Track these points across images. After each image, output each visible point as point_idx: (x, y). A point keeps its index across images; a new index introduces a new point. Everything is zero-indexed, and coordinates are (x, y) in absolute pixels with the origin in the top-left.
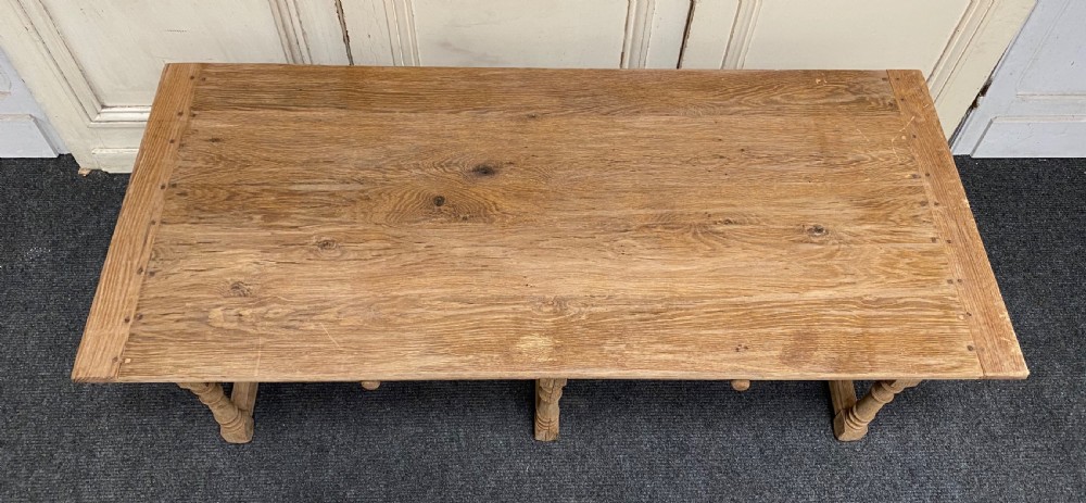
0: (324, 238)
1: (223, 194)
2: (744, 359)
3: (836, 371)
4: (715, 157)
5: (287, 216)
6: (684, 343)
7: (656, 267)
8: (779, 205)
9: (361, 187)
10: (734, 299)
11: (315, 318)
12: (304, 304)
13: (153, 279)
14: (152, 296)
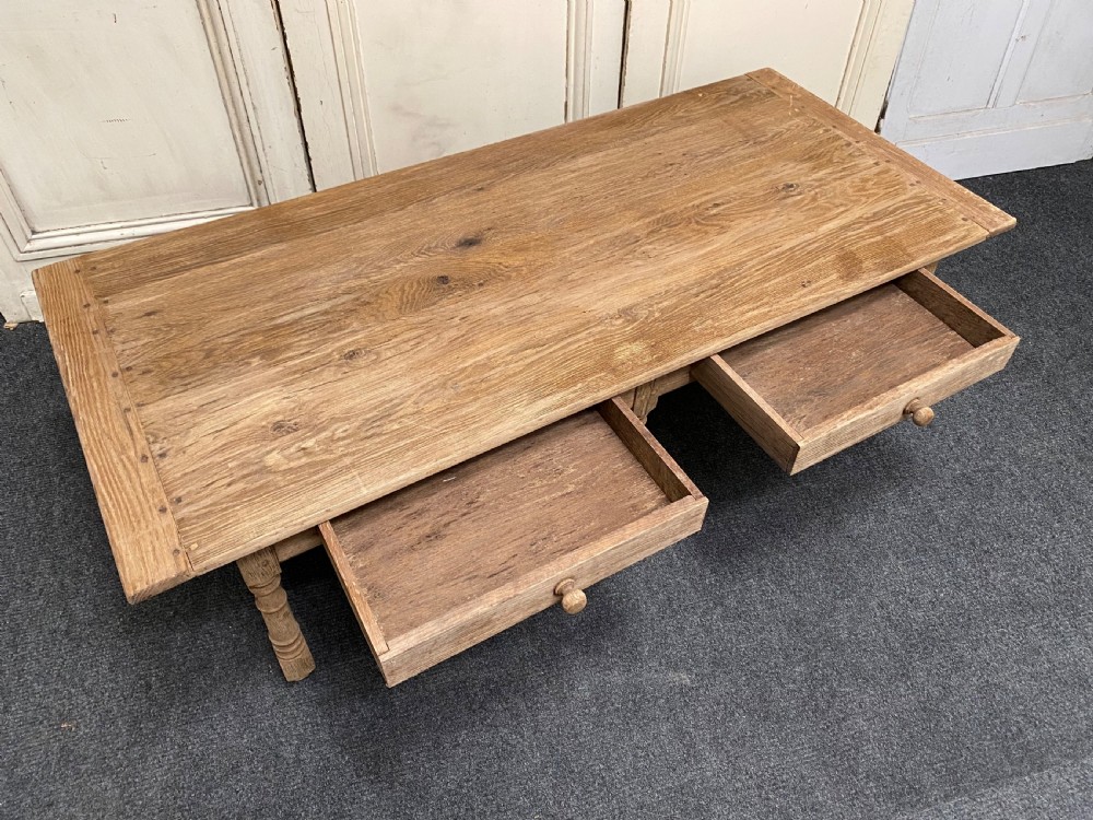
0: (346, 351)
1: (196, 356)
2: (816, 290)
4: (666, 166)
5: (288, 347)
6: (758, 298)
7: (685, 257)
8: (746, 180)
9: (352, 296)
10: (770, 254)
11: (392, 418)
12: (370, 411)
13: (166, 460)
14: (179, 475)
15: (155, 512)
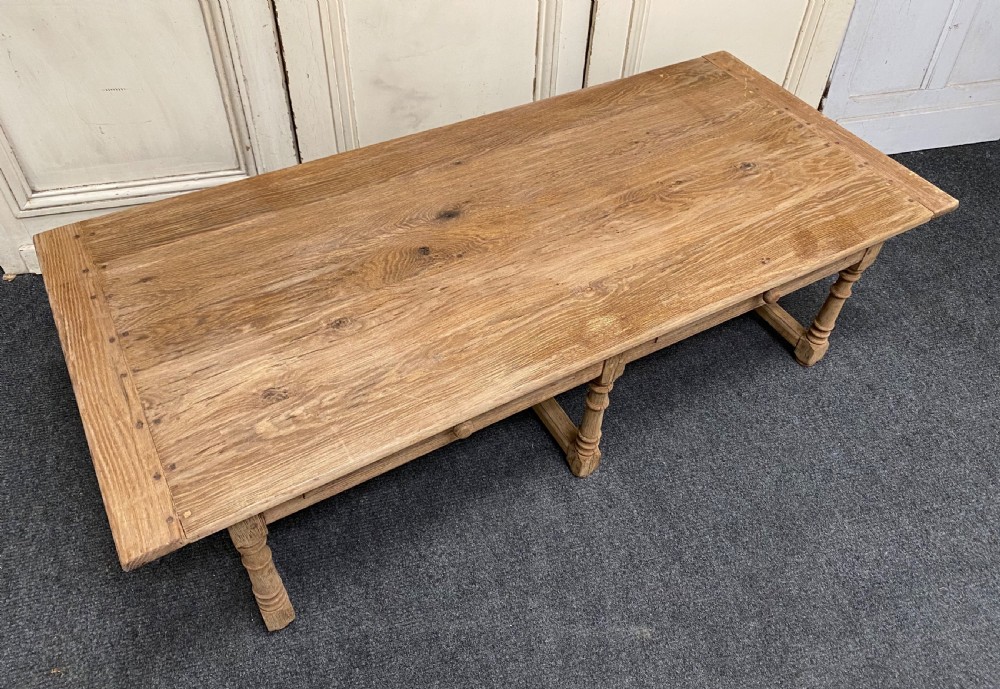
0: (333, 319)
1: (190, 322)
2: (775, 267)
3: (842, 249)
4: (631, 144)
5: (278, 315)
6: (720, 274)
7: (652, 232)
8: (706, 159)
9: (338, 266)
10: (730, 231)
11: (377, 386)
12: (356, 380)
13: (161, 426)
14: (172, 442)
15: (150, 479)
